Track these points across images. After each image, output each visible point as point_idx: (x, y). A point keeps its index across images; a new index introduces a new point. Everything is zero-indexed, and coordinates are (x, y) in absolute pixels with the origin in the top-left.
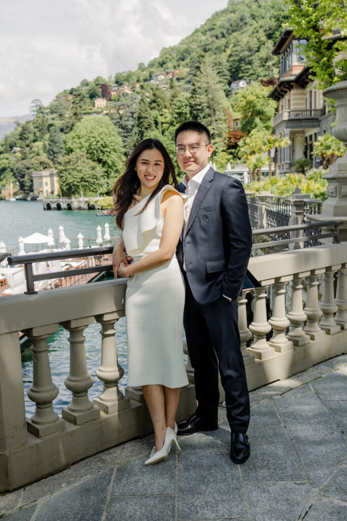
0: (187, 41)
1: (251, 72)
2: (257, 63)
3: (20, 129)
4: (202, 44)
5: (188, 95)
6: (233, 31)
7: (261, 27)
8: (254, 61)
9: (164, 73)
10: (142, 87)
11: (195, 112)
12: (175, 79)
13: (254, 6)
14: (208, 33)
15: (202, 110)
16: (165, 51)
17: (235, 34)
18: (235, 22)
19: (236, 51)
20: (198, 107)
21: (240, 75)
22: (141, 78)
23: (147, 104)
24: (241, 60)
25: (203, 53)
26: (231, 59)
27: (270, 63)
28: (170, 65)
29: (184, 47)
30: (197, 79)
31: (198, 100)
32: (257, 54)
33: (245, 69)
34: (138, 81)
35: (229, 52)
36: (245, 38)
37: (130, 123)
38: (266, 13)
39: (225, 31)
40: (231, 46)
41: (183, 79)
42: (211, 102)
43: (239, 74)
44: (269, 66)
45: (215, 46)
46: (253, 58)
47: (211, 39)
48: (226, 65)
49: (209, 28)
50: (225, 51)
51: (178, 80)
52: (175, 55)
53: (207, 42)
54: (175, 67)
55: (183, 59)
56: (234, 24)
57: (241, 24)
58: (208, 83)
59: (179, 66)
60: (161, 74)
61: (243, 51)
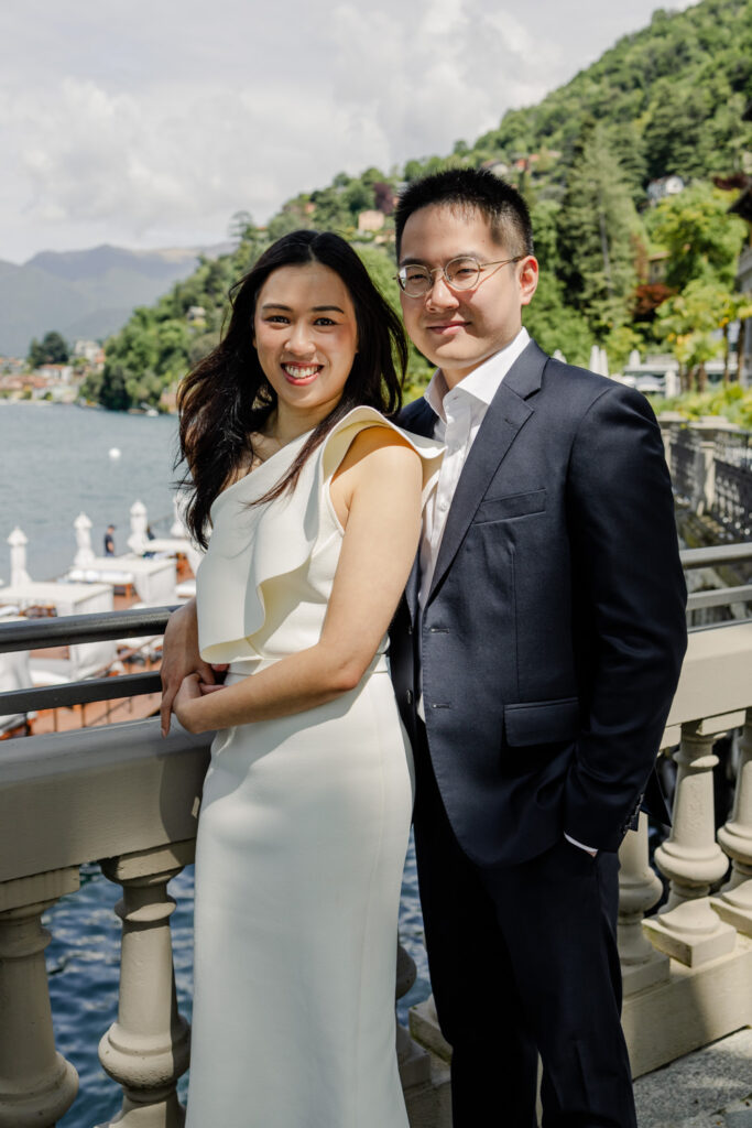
0: (558, 96)
1: (693, 160)
2: (707, 141)
3: (205, 271)
4: (592, 101)
5: (555, 206)
6: (660, 75)
7: (721, 66)
8: (702, 137)
9: (506, 160)
11: (567, 243)
12: (528, 173)
13: (708, 22)
14: (606, 80)
15: (582, 239)
16: (510, 117)
17: (663, 81)
18: (664, 55)
19: (664, 116)
20: (574, 233)
21: (670, 167)
24: (673, 135)
25: (592, 120)
26: (652, 133)
27: (736, 142)
28: (521, 144)
29: (552, 107)
30: (576, 173)
31: (575, 219)
32: (709, 122)
33: (681, 155)
35: (647, 117)
36: (683, 90)
38: (732, 37)
39: (640, 75)
40: (653, 105)
41: (545, 173)
42: (603, 223)
43: (666, 163)
44: (733, 150)
45: (619, 105)
46: (699, 130)
47: (610, 92)
48: (639, 144)
49: (608, 68)
50: (638, 116)
51: (536, 175)
52: (531, 124)
53: (601, 99)
54: (530, 150)
55: (549, 133)
56: (662, 61)
57: (677, 59)
58: (598, 182)
59: (539, 146)
60: (501, 163)
61: (678, 116)
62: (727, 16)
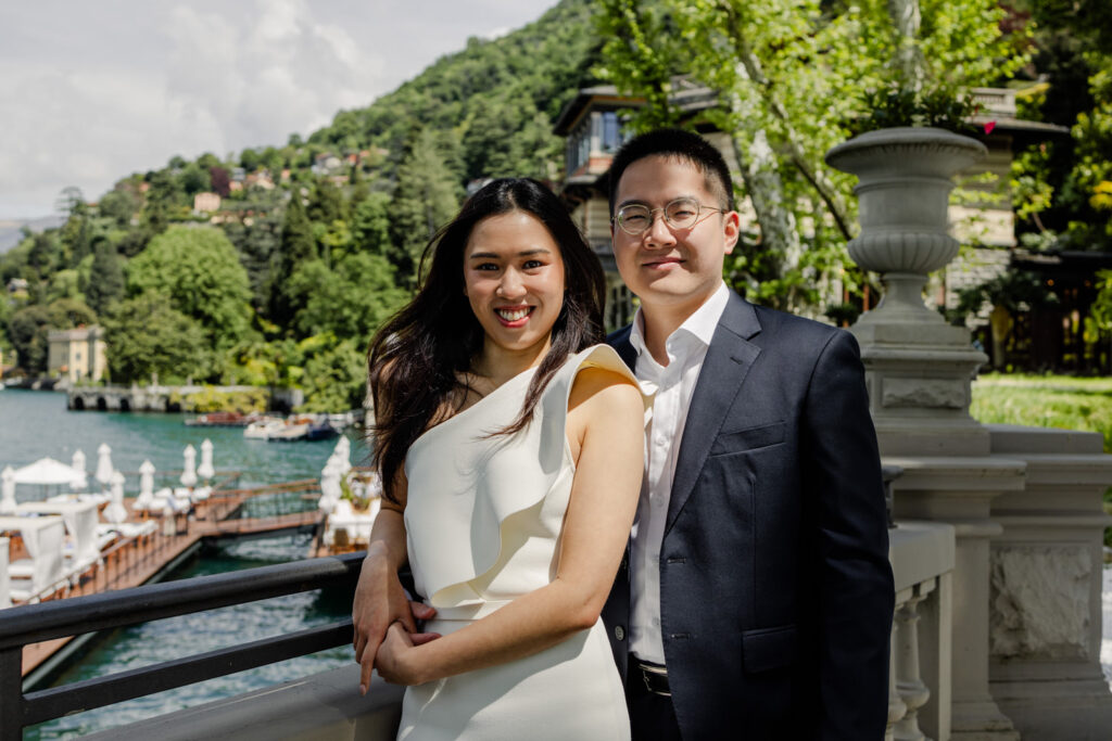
0: (386, 101)
1: (506, 165)
2: (517, 151)
3: (30, 243)
4: (416, 108)
5: (387, 198)
6: (476, 91)
7: (527, 88)
8: (513, 146)
9: (338, 154)
10: (294, 178)
11: (398, 231)
12: (360, 167)
13: (515, 52)
14: (428, 92)
15: (412, 228)
16: (342, 117)
17: (478, 96)
18: (478, 74)
19: (480, 126)
20: (405, 221)
21: (487, 169)
22: (294, 162)
23: (303, 211)
24: (488, 143)
25: (419, 124)
26: (470, 140)
27: (542, 153)
28: (352, 141)
29: (380, 111)
30: (406, 168)
31: (405, 209)
32: (518, 134)
33: (497, 160)
34: (287, 166)
35: (465, 126)
36: (496, 105)
37: (266, 244)
38: (535, 65)
39: (458, 90)
40: (470, 116)
41: (375, 168)
42: (431, 215)
43: (482, 167)
44: (540, 159)
45: (440, 114)
46: (510, 141)
47: (432, 102)
48: (459, 150)
49: (430, 80)
50: (458, 124)
51: (367, 169)
52: (361, 123)
53: (425, 107)
54: (361, 146)
55: (377, 132)
56: (476, 79)
57: (489, 80)
58: (425, 178)
59: (369, 144)
60: (333, 156)
61: (492, 127)
62: (530, 48)
